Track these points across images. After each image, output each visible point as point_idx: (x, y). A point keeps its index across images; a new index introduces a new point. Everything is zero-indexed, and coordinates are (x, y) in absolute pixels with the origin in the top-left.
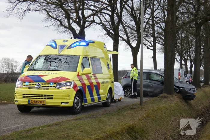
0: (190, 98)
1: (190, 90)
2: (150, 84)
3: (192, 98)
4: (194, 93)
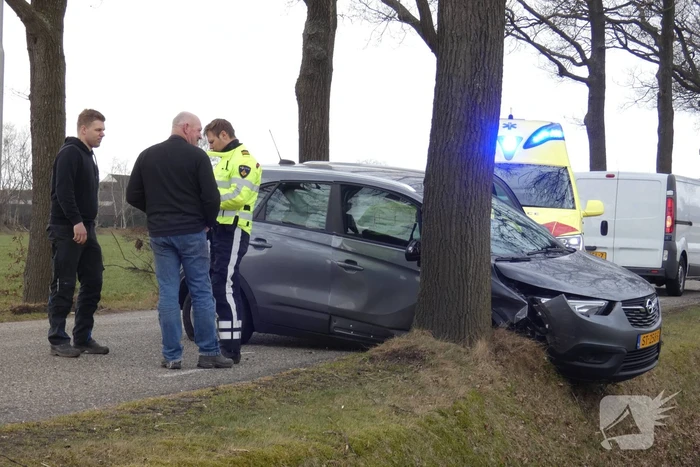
1: (606, 311)
2: (347, 261)
3: (624, 370)
4: (639, 335)
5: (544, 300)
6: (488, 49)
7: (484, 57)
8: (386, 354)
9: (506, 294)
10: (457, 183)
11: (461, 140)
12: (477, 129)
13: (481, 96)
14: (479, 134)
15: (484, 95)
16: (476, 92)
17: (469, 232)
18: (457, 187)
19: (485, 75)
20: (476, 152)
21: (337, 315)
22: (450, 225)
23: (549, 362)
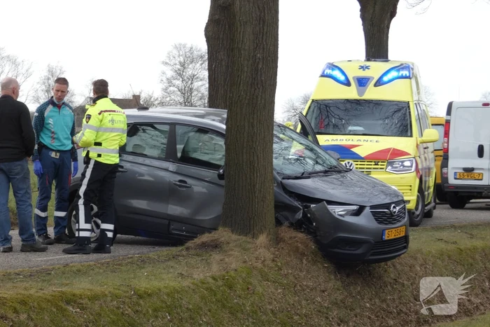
0: (359, 251)
1: (358, 213)
2: (180, 181)
3: (372, 255)
4: (384, 230)
5: (313, 206)
6: (265, 30)
7: (263, 35)
8: (198, 245)
9: (288, 202)
10: (246, 124)
11: (248, 94)
12: (259, 86)
13: (261, 63)
14: (261, 90)
15: (263, 63)
16: (257, 60)
17: (256, 158)
18: (247, 128)
19: (263, 49)
20: (259, 102)
21: (174, 221)
22: (243, 154)
23: (317, 250)
